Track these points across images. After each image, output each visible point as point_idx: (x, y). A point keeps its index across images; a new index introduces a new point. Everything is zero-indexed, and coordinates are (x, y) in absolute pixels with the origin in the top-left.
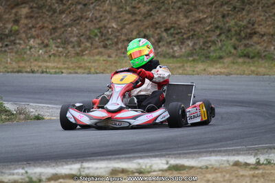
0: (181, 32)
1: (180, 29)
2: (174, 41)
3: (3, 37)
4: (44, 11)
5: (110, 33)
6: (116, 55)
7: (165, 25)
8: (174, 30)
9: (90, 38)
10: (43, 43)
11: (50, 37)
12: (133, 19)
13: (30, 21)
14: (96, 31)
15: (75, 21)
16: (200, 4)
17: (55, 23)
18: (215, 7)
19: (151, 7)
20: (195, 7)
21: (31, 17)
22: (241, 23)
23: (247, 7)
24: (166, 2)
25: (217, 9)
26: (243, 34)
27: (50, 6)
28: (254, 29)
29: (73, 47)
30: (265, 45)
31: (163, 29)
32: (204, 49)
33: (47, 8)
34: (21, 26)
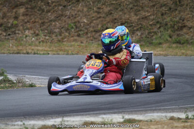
0: (132, 26)
1: (132, 23)
3: (7, 29)
4: (36, 10)
5: (82, 26)
6: (87, 42)
7: (121, 20)
8: (128, 24)
9: (68, 29)
10: (35, 33)
11: (40, 29)
12: (99, 16)
13: (25, 17)
14: (72, 25)
15: (57, 17)
16: (145, 6)
17: (43, 19)
18: (157, 8)
19: (111, 8)
20: (142, 8)
21: (27, 15)
22: (175, 19)
23: (179, 8)
24: (122, 4)
26: (176, 27)
27: (40, 7)
28: (184, 23)
29: (56, 36)
30: (192, 35)
31: (119, 24)
32: (148, 38)
33: (38, 8)
34: (20, 21)
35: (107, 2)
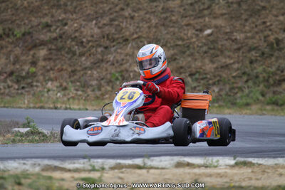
0: (206, 78)
1: (206, 74)
2: (198, 86)
3: (20, 79)
4: (63, 53)
5: (132, 77)
7: (190, 70)
8: (200, 75)
9: (110, 81)
10: (61, 86)
11: (68, 80)
13: (48, 63)
14: (117, 75)
15: (95, 64)
16: (226, 49)
17: (74, 65)
18: (243, 53)
19: (175, 51)
20: (222, 52)
21: (50, 59)
22: (270, 69)
23: (276, 54)
24: (191, 46)
25: (244, 55)
26: (271, 81)
27: (69, 48)
28: (283, 76)
29: (93, 91)
31: (187, 74)
32: (230, 96)
33: (67, 49)
34: (39, 68)
35: (170, 43)
